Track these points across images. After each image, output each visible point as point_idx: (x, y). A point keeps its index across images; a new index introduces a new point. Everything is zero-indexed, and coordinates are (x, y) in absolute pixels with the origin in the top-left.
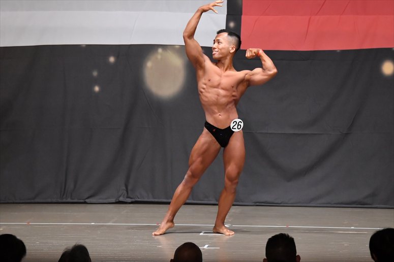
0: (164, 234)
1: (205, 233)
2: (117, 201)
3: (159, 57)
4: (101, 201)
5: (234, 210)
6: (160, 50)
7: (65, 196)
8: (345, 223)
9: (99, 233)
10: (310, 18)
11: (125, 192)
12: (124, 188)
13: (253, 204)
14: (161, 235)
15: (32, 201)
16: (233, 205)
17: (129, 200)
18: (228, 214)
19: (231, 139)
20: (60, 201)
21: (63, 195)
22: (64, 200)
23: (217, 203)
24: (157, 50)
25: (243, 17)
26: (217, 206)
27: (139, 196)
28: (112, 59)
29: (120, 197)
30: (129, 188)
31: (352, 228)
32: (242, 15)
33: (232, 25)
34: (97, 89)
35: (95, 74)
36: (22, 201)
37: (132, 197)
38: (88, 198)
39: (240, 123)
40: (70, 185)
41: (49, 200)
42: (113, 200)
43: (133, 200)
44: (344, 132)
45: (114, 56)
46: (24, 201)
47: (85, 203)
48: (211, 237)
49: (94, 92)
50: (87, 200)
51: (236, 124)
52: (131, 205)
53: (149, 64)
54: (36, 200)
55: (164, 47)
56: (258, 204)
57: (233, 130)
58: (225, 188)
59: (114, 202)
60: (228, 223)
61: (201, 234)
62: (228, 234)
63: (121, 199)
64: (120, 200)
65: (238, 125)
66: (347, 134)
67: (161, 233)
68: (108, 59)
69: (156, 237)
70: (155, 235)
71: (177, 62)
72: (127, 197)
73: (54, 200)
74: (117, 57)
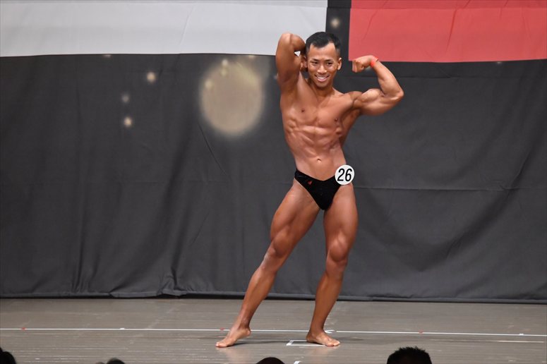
0: (234, 344)
1: (294, 342)
2: (160, 294)
3: (224, 73)
4: (135, 294)
5: (338, 306)
6: (225, 63)
7: (79, 287)
8: (511, 326)
9: (132, 343)
10: (455, 12)
11: (172, 281)
12: (171, 275)
13: (368, 298)
14: (228, 346)
15: (29, 295)
16: (338, 300)
17: (178, 293)
18: (330, 313)
19: (335, 196)
20: (72, 294)
21: (77, 285)
22: (78, 294)
23: (313, 296)
24: (220, 63)
25: (352, 11)
26: (314, 302)
27: (193, 287)
28: (151, 77)
29: (163, 288)
30: (179, 274)
31: (521, 335)
32: (350, 7)
33: (335, 23)
34: (128, 122)
35: (126, 99)
36: (13, 295)
37: (182, 287)
38: (115, 289)
39: (349, 172)
40: (88, 270)
41: (55, 293)
42: (154, 293)
43: (184, 293)
44: (509, 188)
45: (154, 71)
46: (17, 295)
47: (111, 297)
48: (304, 349)
49: (125, 128)
50: (114, 293)
51: (344, 174)
52: (181, 300)
53: (209, 84)
54: (36, 293)
55: (231, 57)
56: (375, 298)
57: (339, 182)
58: (327, 273)
59: (155, 295)
60: (330, 327)
61: (289, 344)
62: (330, 344)
63: (166, 291)
64: (164, 293)
65: (347, 175)
66: (513, 191)
67: (229, 343)
68: (146, 77)
69: (221, 350)
70: (219, 347)
71: (252, 81)
72: (175, 289)
73: (63, 294)
74: (160, 74)
